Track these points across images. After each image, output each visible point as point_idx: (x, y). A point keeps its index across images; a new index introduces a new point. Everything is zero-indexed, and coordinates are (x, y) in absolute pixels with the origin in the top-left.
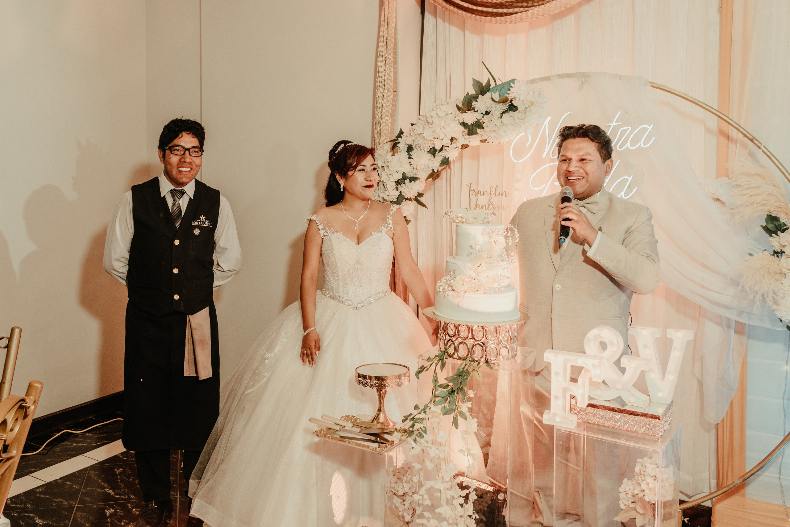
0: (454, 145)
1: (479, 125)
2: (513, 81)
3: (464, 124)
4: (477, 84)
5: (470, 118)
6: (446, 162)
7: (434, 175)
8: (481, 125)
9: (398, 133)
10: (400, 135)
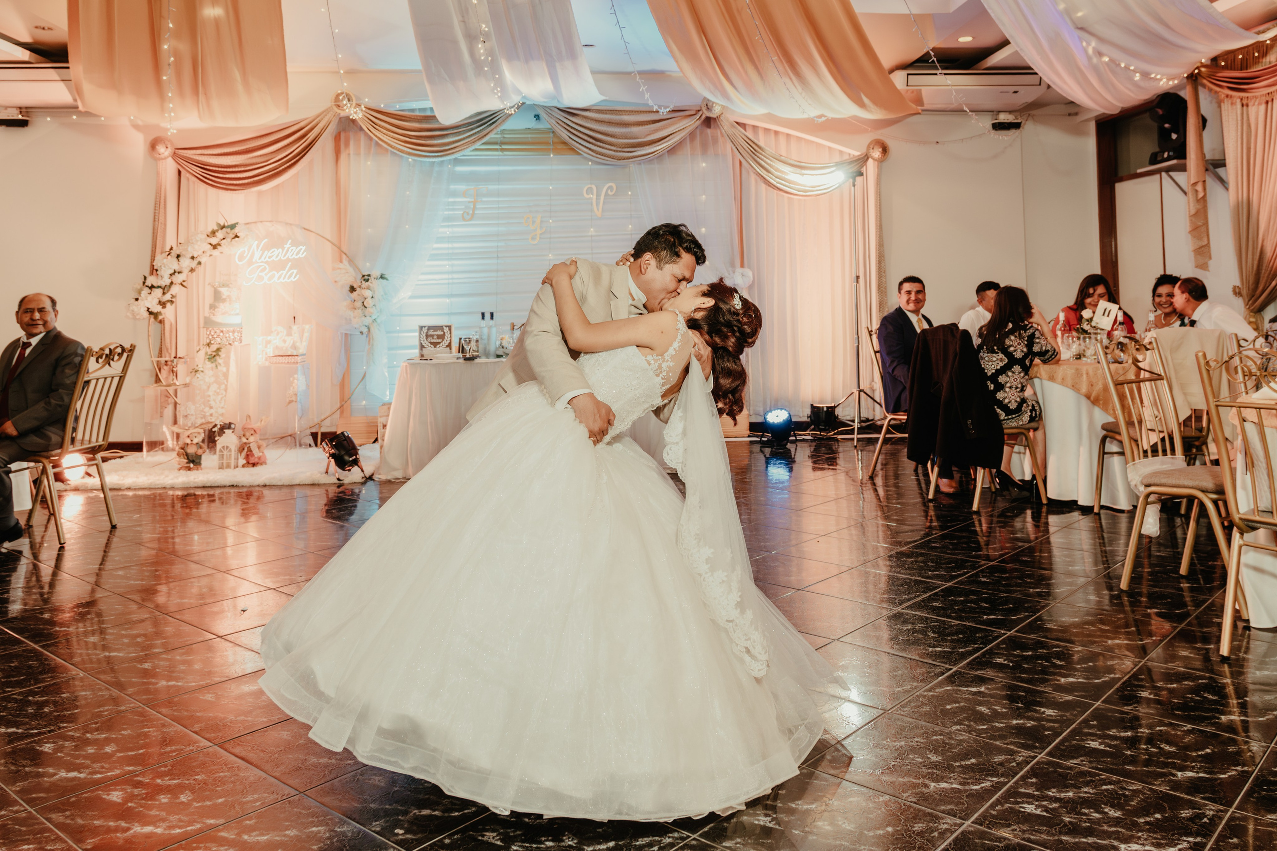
0: (204, 255)
2: (237, 223)
3: (210, 244)
4: (218, 224)
5: (214, 241)
6: (200, 263)
7: (192, 270)
8: (220, 245)
9: (170, 247)
10: (171, 249)
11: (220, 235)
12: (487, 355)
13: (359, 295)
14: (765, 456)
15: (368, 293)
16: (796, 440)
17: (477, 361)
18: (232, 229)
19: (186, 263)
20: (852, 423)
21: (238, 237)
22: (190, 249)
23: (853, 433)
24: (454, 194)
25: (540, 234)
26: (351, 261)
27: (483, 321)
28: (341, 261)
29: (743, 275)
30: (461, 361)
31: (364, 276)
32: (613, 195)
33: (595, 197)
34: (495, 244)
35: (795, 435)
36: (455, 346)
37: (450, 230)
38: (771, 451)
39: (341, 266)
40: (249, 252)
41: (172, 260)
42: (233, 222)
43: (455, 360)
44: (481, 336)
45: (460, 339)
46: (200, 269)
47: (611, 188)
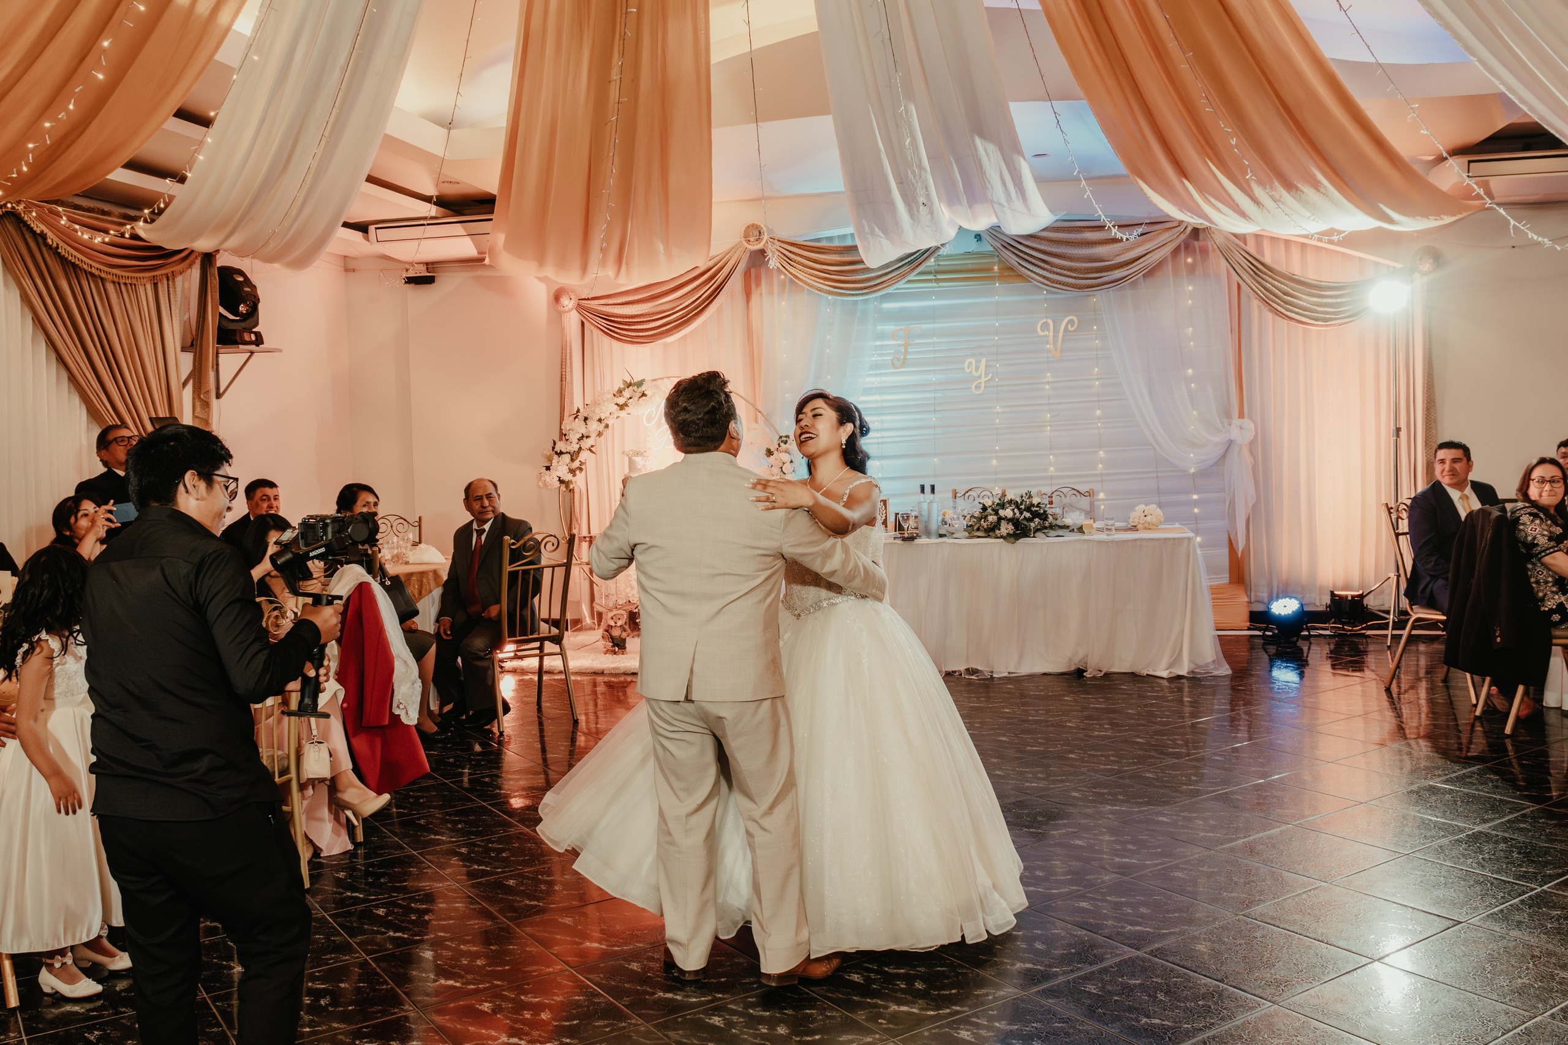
0: (611, 417)
1: (626, 405)
2: (643, 380)
3: (617, 404)
4: (625, 381)
5: (621, 401)
6: (607, 426)
7: (600, 434)
8: (627, 405)
9: (576, 410)
10: (578, 411)
11: (627, 393)
12: (928, 533)
13: (776, 459)
14: (1269, 656)
15: (785, 457)
16: (1310, 636)
17: (918, 541)
18: (638, 387)
19: (594, 426)
20: (1387, 616)
21: (646, 395)
22: (597, 410)
23: (1388, 629)
24: (882, 336)
25: (985, 382)
26: (767, 420)
27: (922, 495)
28: (756, 422)
29: (1241, 428)
30: (899, 541)
31: (781, 437)
32: (1074, 331)
33: (1051, 334)
34: (932, 395)
35: (1308, 630)
36: (891, 519)
37: (878, 379)
38: (1277, 650)
39: (755, 425)
40: (656, 413)
41: (579, 422)
42: (640, 379)
43: (892, 541)
44: (920, 512)
45: (897, 514)
46: (608, 433)
47: (1071, 322)
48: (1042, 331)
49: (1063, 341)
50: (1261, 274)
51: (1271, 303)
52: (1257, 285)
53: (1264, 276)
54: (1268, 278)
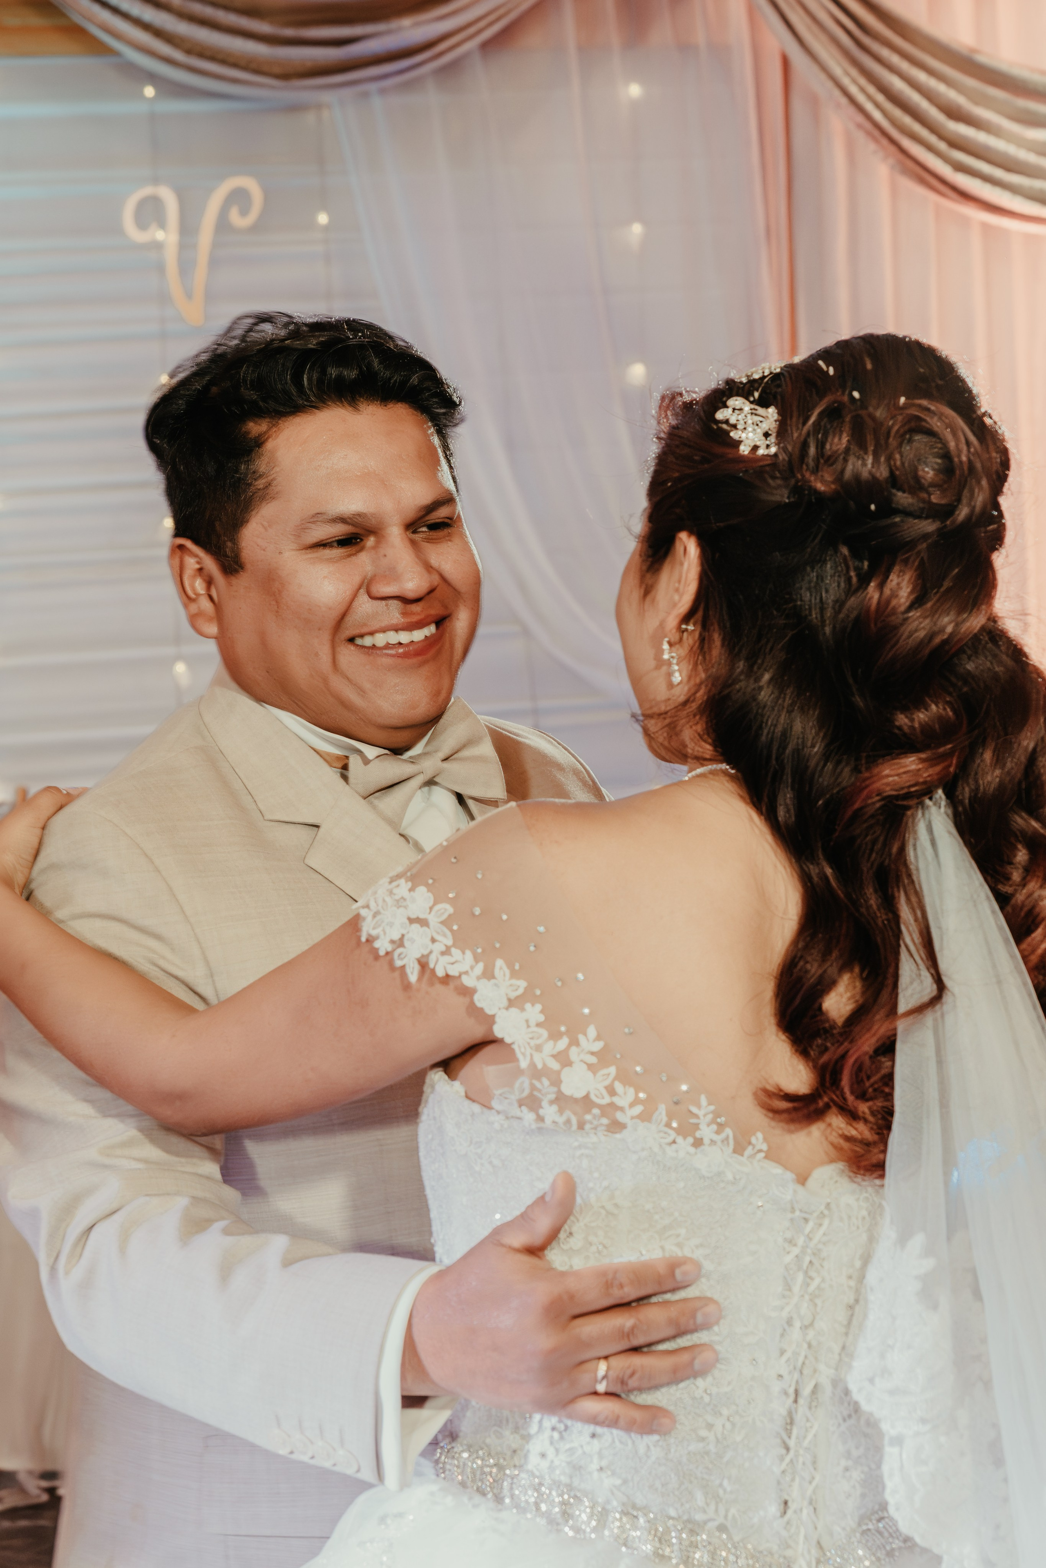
32: (253, 229)
33: (174, 240)
47: (239, 197)
48: (141, 224)
49: (214, 262)
50: (875, 46)
51: (907, 143)
52: (863, 81)
53: (885, 53)
54: (895, 59)
